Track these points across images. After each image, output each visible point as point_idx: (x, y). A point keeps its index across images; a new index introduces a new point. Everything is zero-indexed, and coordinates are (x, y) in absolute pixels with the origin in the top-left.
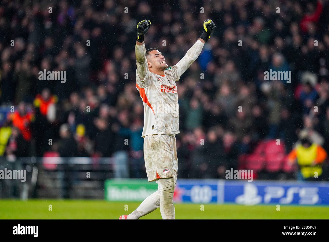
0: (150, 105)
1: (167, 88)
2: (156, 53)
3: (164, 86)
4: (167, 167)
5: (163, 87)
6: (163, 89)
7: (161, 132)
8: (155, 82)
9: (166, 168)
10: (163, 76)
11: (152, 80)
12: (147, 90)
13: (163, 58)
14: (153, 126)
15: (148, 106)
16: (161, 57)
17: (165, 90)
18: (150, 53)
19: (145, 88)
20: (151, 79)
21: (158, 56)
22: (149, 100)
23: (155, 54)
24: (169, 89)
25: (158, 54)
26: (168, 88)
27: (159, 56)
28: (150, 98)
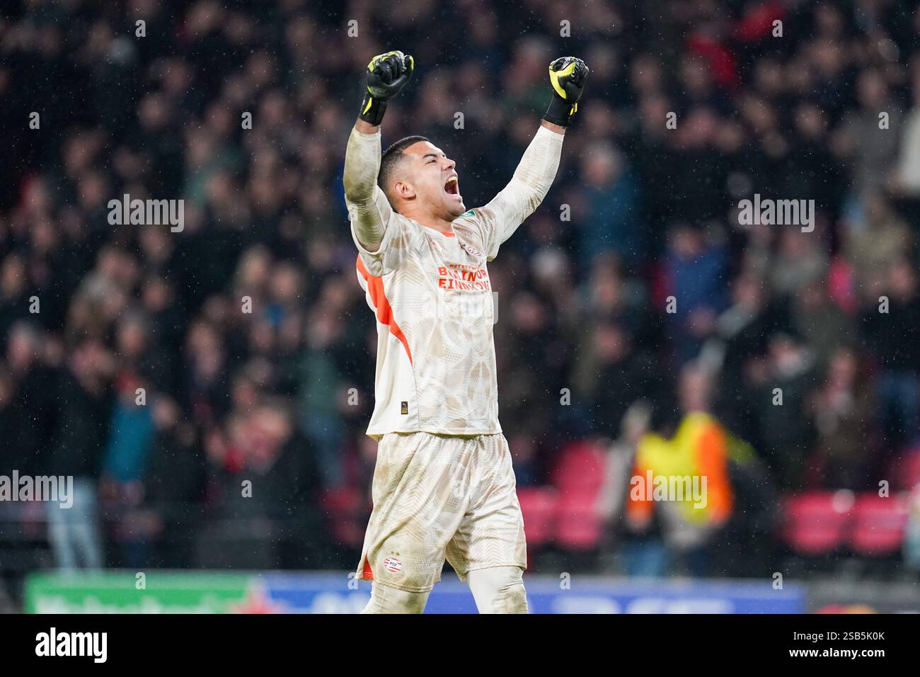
0: (399, 333)
1: (460, 274)
2: (428, 152)
3: (451, 266)
4: (398, 554)
5: (446, 274)
6: (447, 277)
7: (433, 427)
8: (419, 253)
9: (395, 556)
10: (448, 234)
11: (407, 249)
12: (393, 280)
13: (450, 167)
14: (406, 403)
15: (392, 337)
16: (446, 162)
17: (454, 283)
18: (405, 152)
19: (383, 277)
20: (404, 246)
21: (434, 161)
22: (396, 316)
23: (424, 154)
24: (467, 276)
25: (435, 156)
26: (464, 273)
27: (438, 161)
28: (400, 308)
